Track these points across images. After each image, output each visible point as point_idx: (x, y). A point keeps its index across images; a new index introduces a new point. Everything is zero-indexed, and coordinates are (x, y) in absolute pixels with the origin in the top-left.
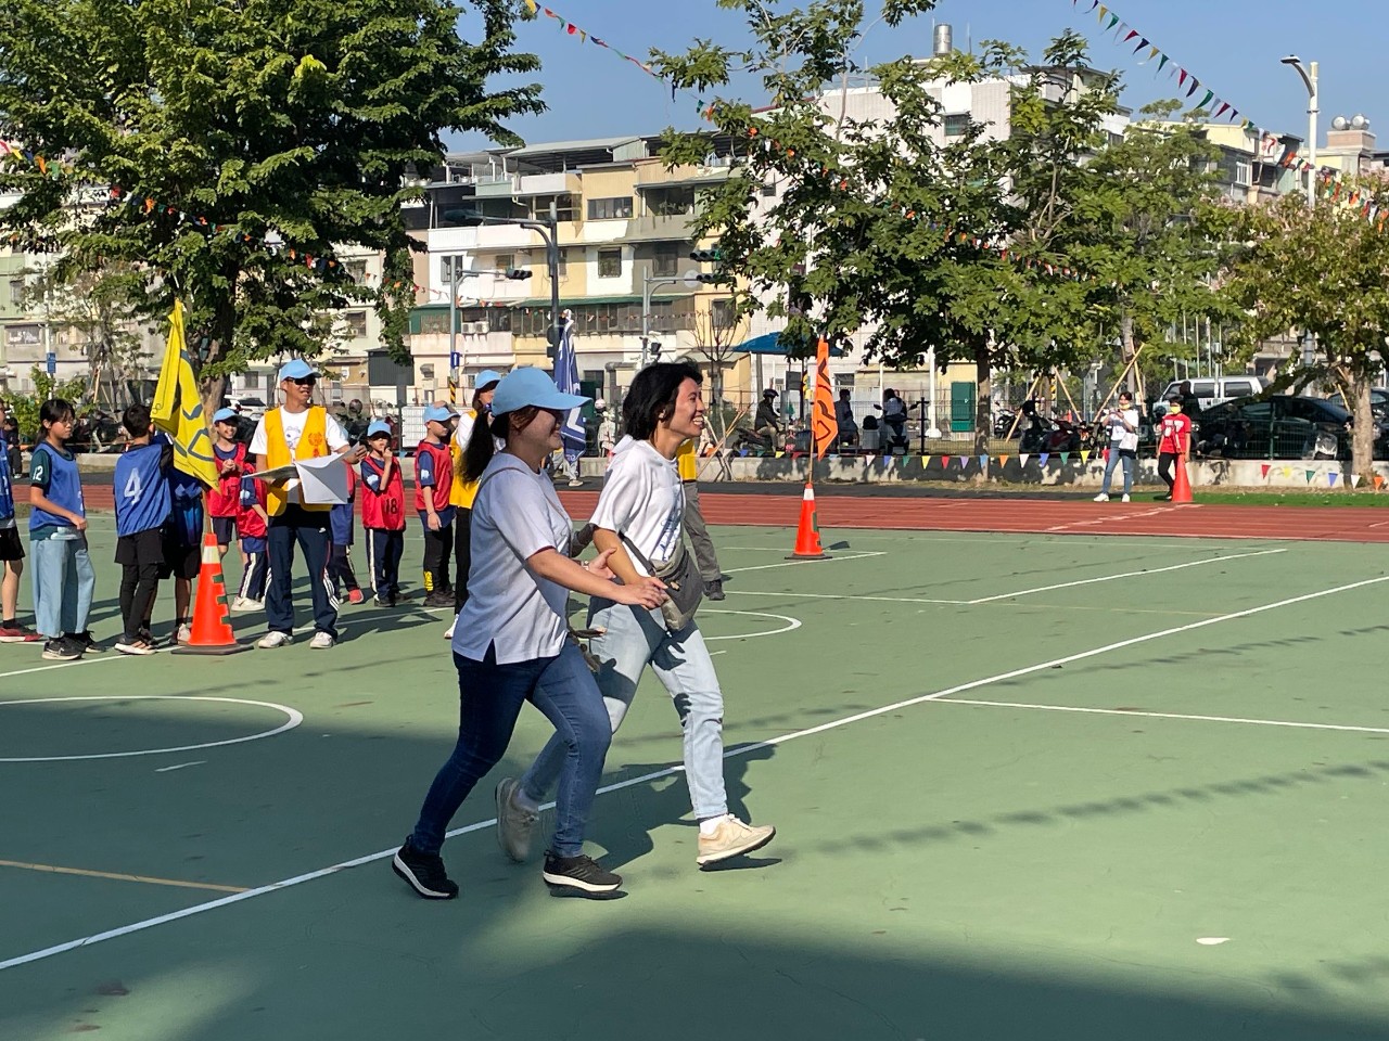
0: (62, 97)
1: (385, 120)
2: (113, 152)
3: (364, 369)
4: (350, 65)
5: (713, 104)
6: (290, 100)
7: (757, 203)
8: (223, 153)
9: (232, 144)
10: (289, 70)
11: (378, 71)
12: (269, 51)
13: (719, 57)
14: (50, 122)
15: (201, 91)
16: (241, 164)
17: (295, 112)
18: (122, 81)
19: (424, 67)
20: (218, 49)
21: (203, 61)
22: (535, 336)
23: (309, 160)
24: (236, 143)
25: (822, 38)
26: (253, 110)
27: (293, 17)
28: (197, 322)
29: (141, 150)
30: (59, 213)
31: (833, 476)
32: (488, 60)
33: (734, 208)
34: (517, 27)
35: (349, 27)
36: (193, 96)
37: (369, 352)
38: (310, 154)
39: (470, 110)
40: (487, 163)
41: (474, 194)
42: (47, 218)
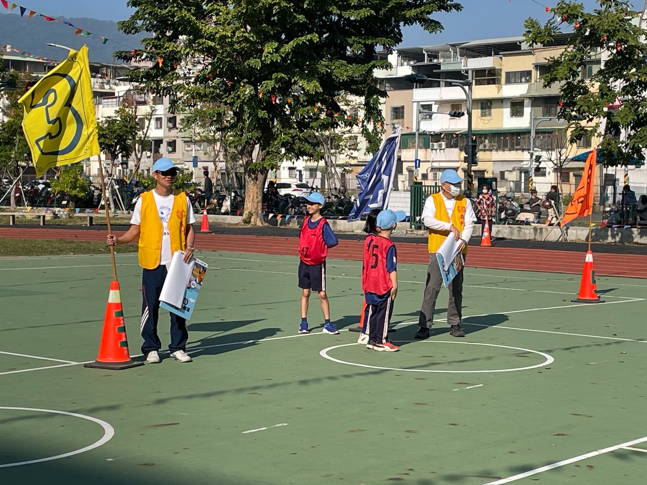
0: (175, 5)
1: (361, 19)
2: (202, 37)
6: (305, 6)
8: (266, 38)
9: (272, 33)
14: (169, 20)
16: (276, 45)
17: (308, 13)
23: (315, 42)
24: (274, 32)
26: (283, 12)
28: (251, 139)
29: (218, 36)
30: (173, 74)
33: (571, 70)
38: (315, 37)
39: (414, 12)
40: (448, 51)
41: (440, 69)
42: (167, 76)
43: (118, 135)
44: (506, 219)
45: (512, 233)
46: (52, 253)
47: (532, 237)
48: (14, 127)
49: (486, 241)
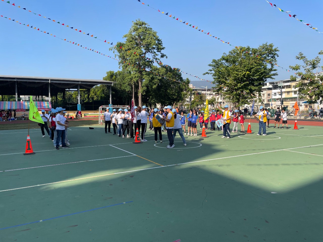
0: (221, 78)
1: (257, 78)
2: (226, 84)
4: (253, 72)
6: (246, 77)
9: (240, 82)
10: (246, 73)
11: (256, 72)
12: (243, 72)
13: (299, 66)
14: (220, 81)
15: (235, 77)
18: (228, 76)
19: (262, 72)
21: (236, 73)
23: (248, 83)
25: (314, 64)
26: (242, 78)
27: (246, 68)
29: (229, 83)
32: (271, 70)
34: (275, 66)
35: (253, 68)
39: (268, 76)
40: (280, 82)
41: (278, 86)
47: (293, 118)
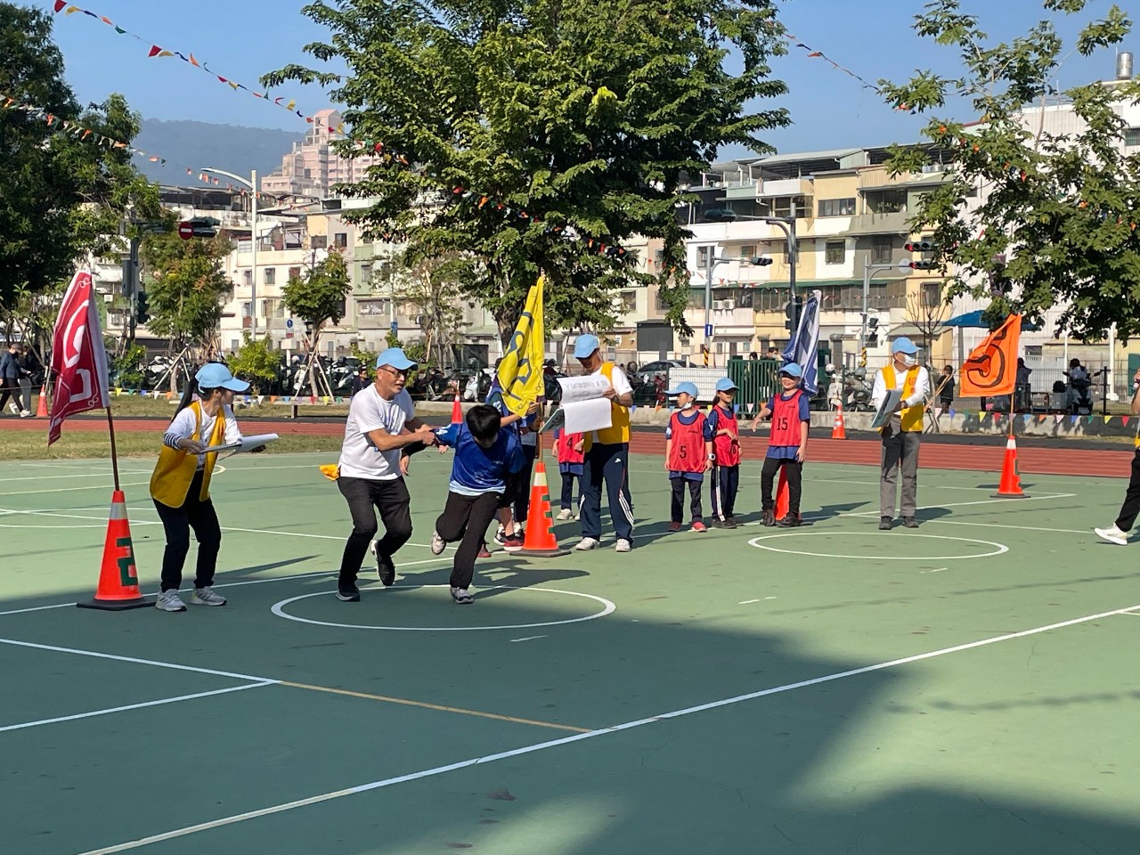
0: (414, 122)
1: (662, 137)
2: (451, 165)
3: (634, 337)
4: (635, 93)
5: (931, 123)
6: (588, 123)
7: (966, 203)
8: (535, 165)
9: (541, 158)
10: (588, 98)
11: (658, 98)
12: (572, 85)
13: (938, 85)
14: (404, 142)
15: (519, 117)
16: (548, 174)
17: (592, 133)
18: (459, 110)
19: (693, 93)
20: (534, 82)
21: (521, 93)
22: (772, 312)
23: (602, 170)
24: (545, 157)
25: (1024, 68)
26: (559, 131)
27: (592, 57)
28: (512, 299)
29: (472, 163)
30: (407, 214)
31: (1027, 431)
32: (746, 89)
33: (946, 208)
34: (770, 61)
35: (635, 64)
36: (513, 120)
37: (638, 324)
38: (603, 165)
39: (730, 128)
40: (736, 170)
41: (725, 196)
42: (400, 217)
43: (324, 295)
44: (854, 404)
45: (865, 424)
46: (293, 450)
48: (178, 285)
49: (838, 433)
